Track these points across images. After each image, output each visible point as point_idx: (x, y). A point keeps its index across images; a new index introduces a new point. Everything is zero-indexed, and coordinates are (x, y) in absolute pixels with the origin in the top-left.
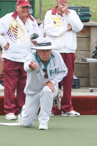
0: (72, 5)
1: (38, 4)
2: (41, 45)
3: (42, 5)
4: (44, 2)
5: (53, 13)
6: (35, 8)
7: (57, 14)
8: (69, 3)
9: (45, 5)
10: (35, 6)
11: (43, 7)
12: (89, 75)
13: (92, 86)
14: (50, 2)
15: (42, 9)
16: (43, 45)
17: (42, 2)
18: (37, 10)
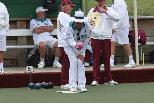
0: (109, 5)
1: (85, 4)
2: (77, 18)
3: (88, 6)
4: (89, 3)
5: (95, 11)
6: (82, 7)
7: (97, 12)
8: (107, 3)
9: (90, 5)
10: (82, 6)
11: (88, 7)
12: (123, 55)
13: (126, 62)
14: (93, 3)
15: (88, 8)
16: (78, 18)
17: (88, 3)
18: (84, 9)
